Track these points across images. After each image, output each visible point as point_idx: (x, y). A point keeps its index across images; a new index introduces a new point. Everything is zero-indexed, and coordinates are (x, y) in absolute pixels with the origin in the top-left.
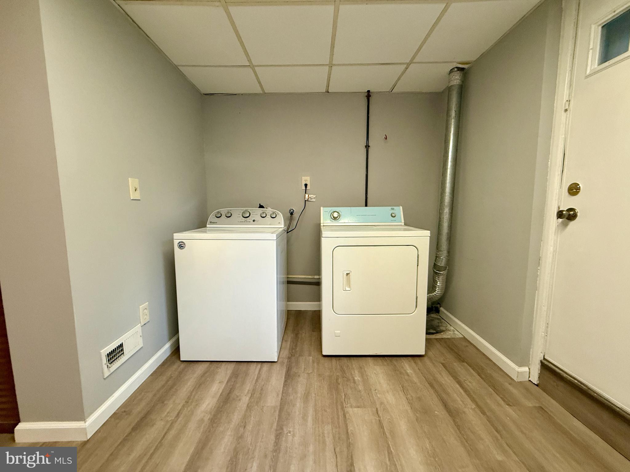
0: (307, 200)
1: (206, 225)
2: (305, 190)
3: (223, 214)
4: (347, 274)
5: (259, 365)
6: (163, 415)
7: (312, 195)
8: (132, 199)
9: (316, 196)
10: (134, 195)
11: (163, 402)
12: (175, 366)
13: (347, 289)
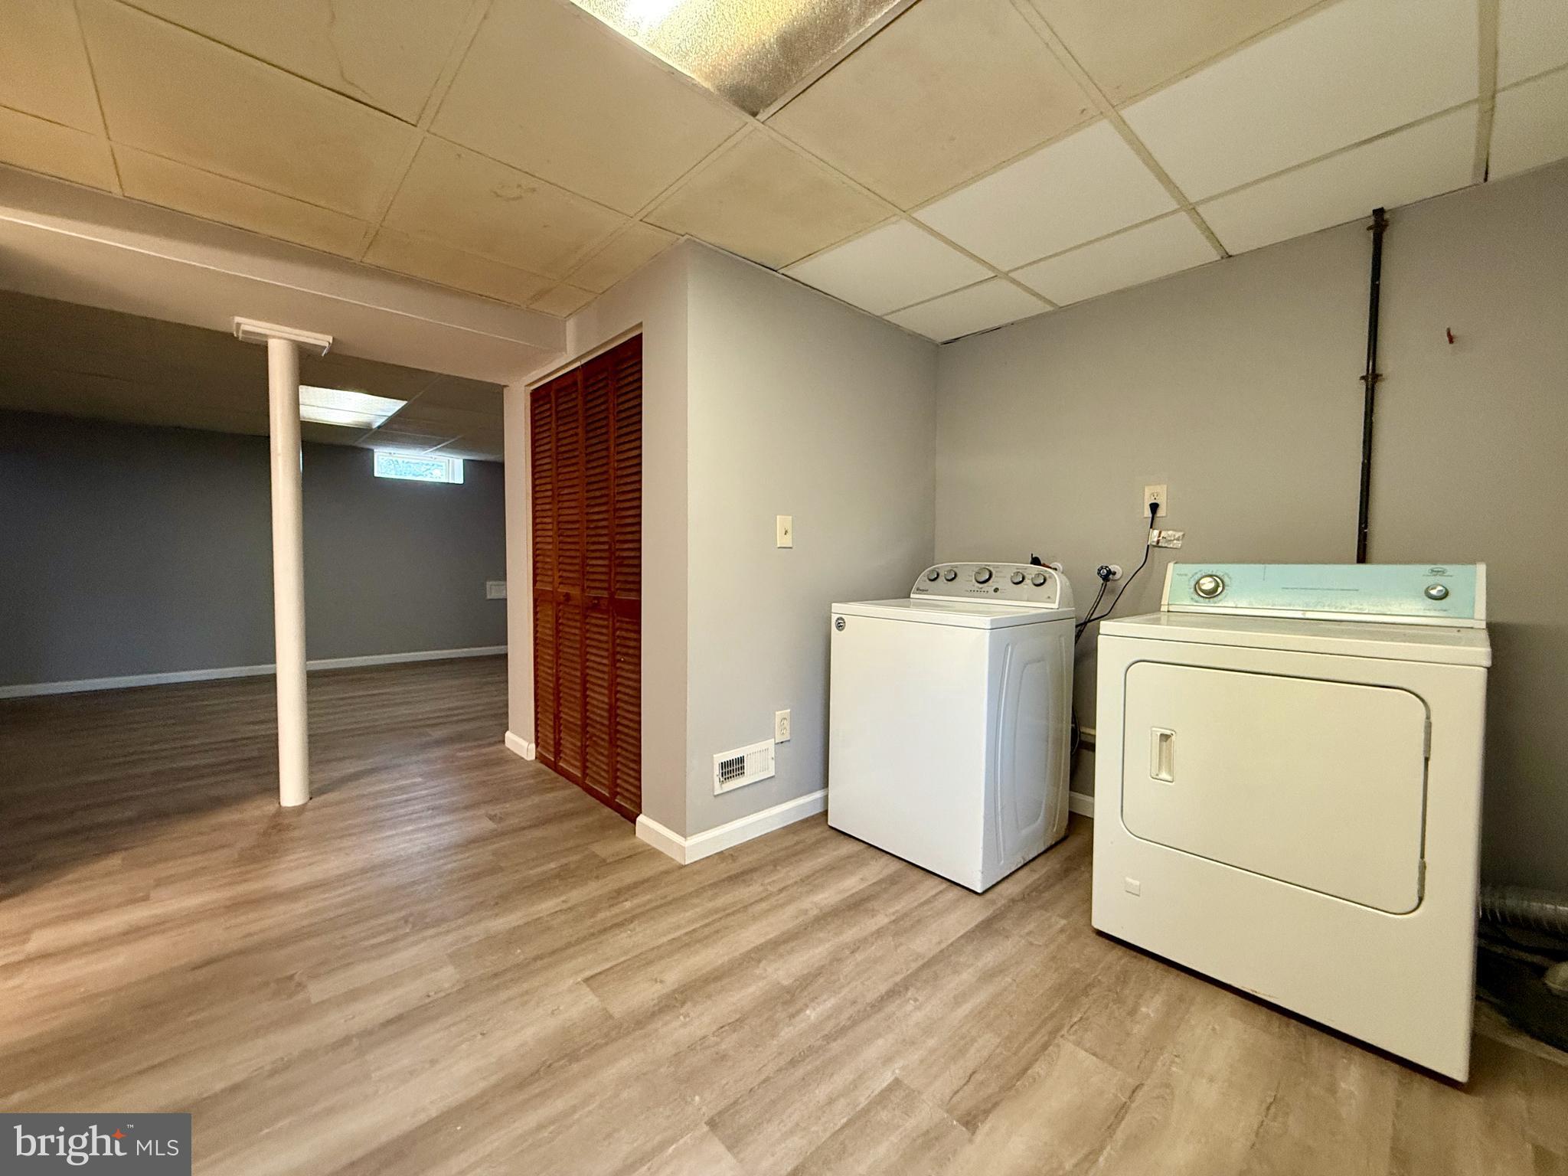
0: (1155, 544)
1: (910, 595)
2: (1150, 519)
3: (942, 574)
4: (1165, 737)
5: (945, 885)
6: (767, 881)
7: (1170, 530)
8: (779, 546)
9: (1182, 533)
10: (784, 541)
11: (775, 866)
12: (818, 830)
13: (1164, 775)
